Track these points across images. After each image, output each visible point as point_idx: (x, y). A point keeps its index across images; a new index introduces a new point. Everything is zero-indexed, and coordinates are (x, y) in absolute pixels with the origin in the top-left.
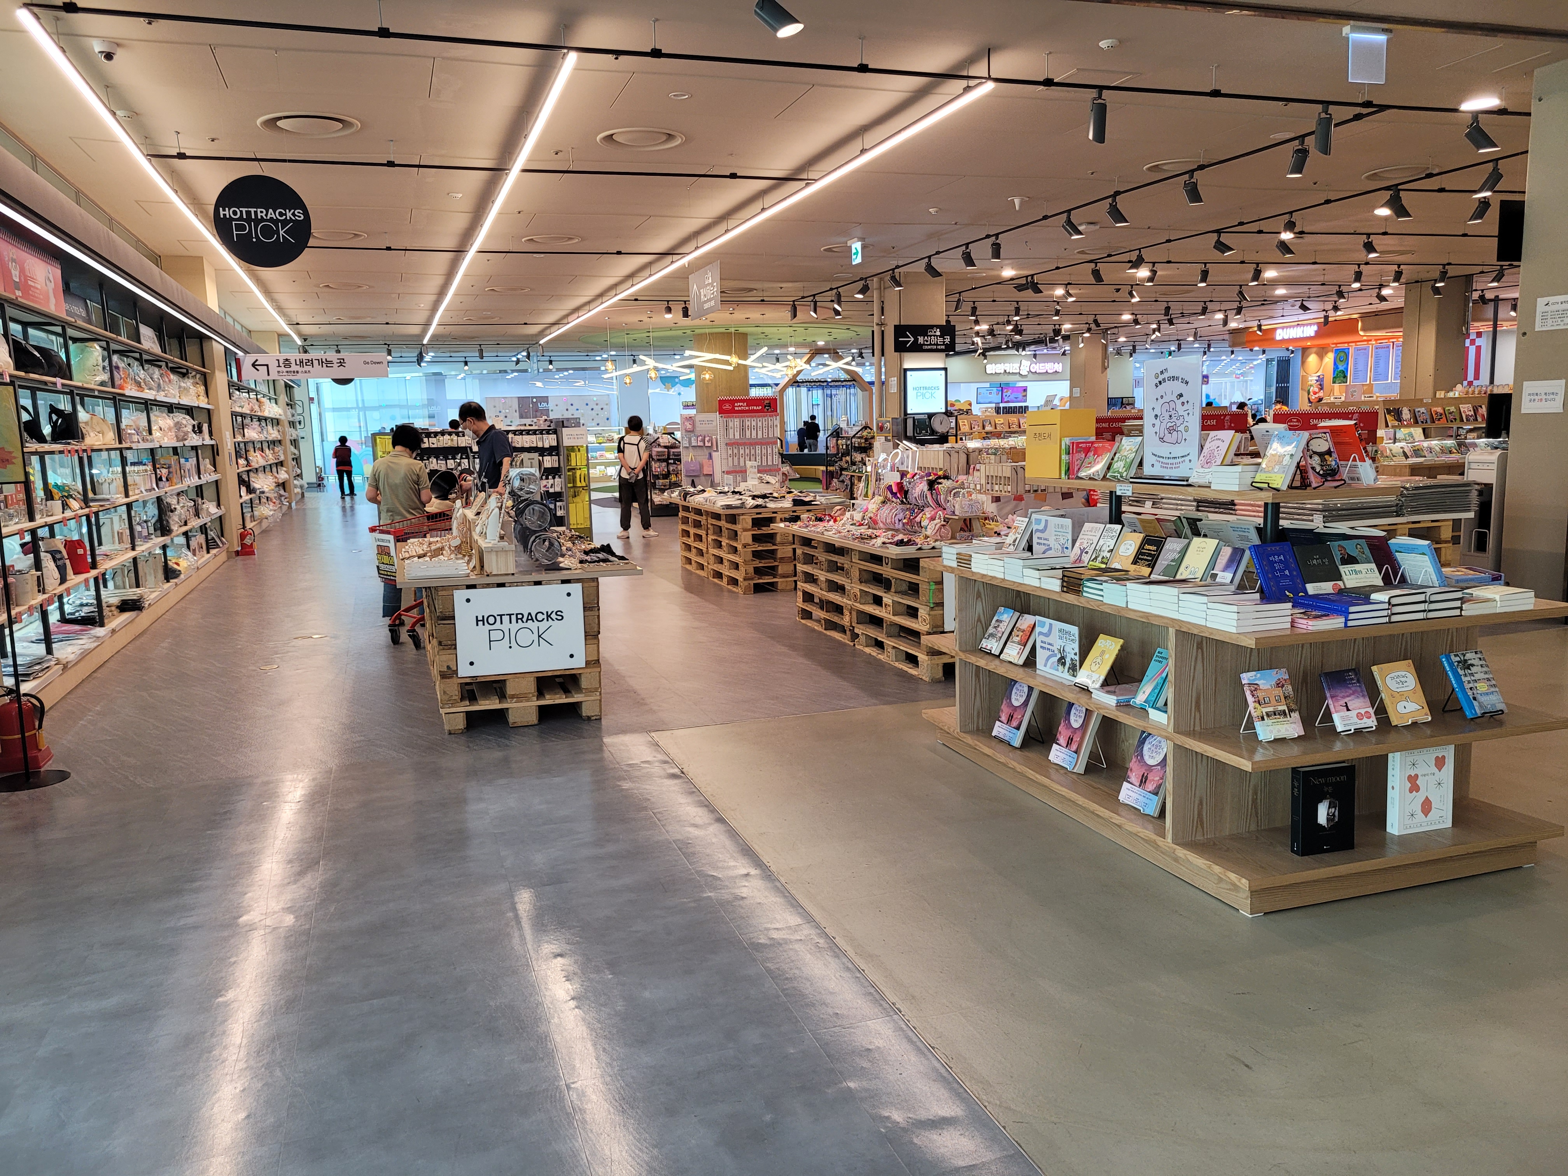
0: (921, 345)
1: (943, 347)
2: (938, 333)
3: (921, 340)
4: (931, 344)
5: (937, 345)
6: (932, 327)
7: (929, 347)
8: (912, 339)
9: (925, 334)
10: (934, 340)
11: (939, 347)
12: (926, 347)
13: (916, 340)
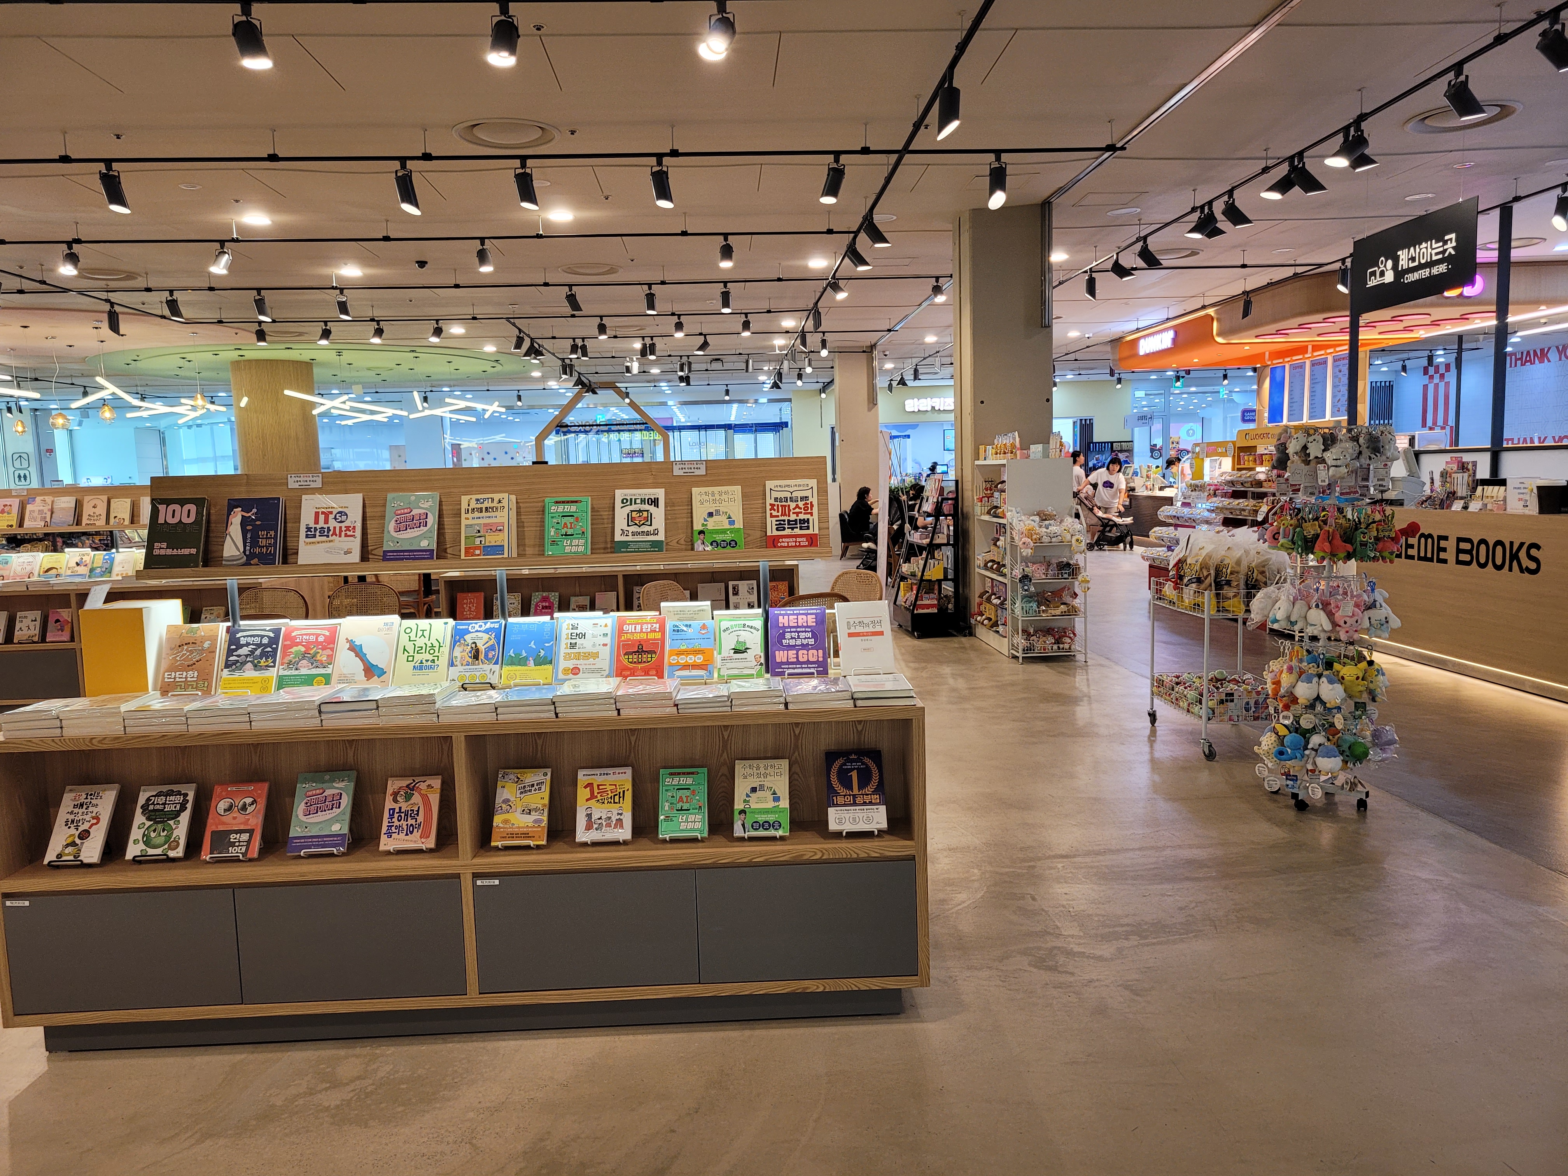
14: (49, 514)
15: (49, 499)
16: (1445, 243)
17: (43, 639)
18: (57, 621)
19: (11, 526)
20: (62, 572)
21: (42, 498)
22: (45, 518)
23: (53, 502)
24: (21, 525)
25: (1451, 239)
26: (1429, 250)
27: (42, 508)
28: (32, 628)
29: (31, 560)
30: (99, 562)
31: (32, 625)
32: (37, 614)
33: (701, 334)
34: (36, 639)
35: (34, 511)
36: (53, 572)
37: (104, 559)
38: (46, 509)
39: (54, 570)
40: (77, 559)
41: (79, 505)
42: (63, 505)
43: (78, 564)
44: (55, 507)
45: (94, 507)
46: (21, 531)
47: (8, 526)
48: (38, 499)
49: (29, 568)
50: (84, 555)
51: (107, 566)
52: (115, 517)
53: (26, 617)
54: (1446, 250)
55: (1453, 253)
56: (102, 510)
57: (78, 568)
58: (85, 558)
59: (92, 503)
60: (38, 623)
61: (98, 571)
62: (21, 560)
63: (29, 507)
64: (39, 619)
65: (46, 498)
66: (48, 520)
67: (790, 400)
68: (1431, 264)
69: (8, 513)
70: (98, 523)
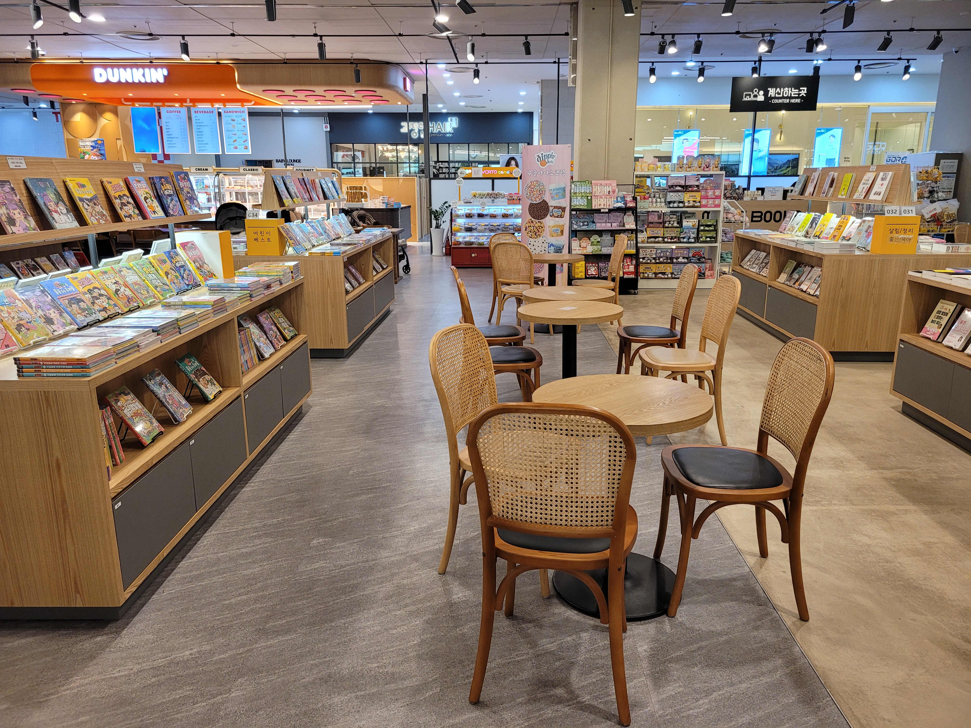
16: (801, 91)
25: (804, 90)
26: (790, 92)
54: (800, 94)
55: (805, 95)
68: (791, 98)
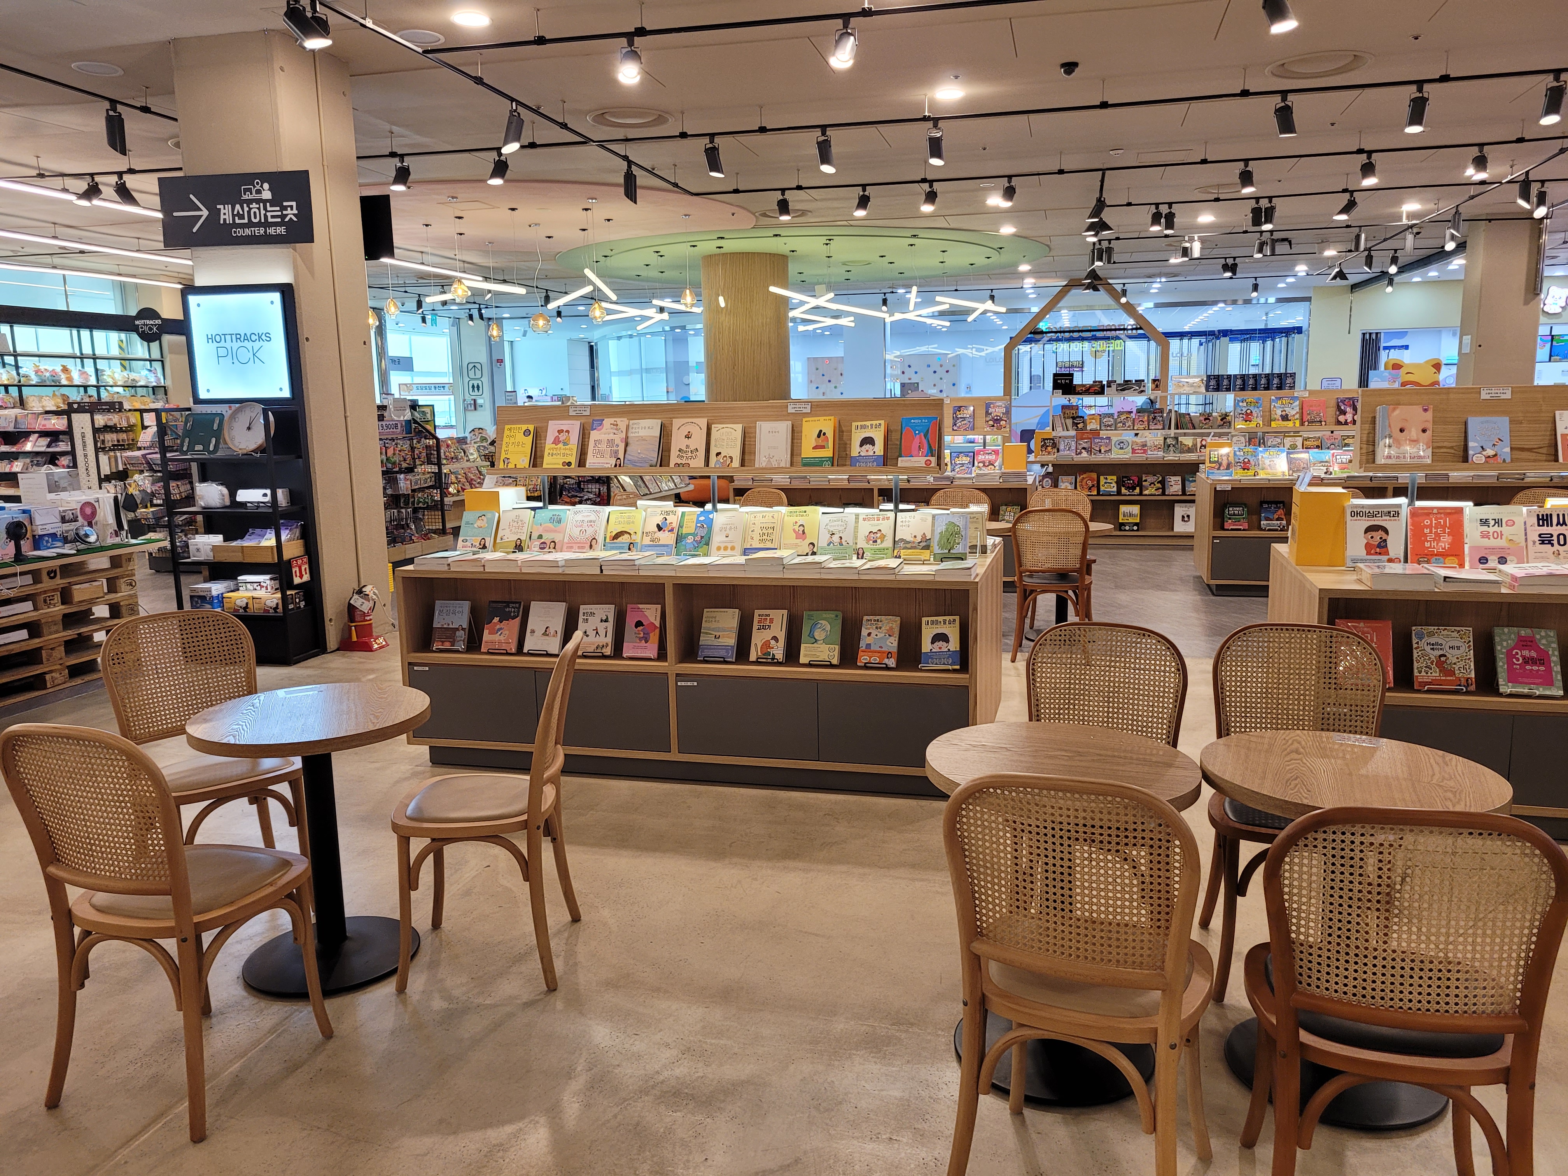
0: (229, 227)
1: (281, 230)
2: (267, 195)
3: (226, 213)
4: (250, 224)
5: (266, 224)
6: (249, 178)
7: (248, 232)
8: (205, 213)
9: (234, 199)
10: (257, 213)
11: (271, 231)
12: (240, 232)
13: (214, 213)
14: (622, 446)
15: (622, 422)
17: (617, 652)
18: (639, 624)
19: (569, 464)
20: (637, 538)
21: (612, 420)
22: (616, 452)
23: (628, 427)
24: (582, 463)
27: (611, 436)
28: (602, 632)
29: (593, 518)
30: (689, 527)
31: (602, 627)
32: (609, 611)
33: (1345, 191)
34: (608, 651)
35: (600, 442)
36: (625, 539)
37: (698, 521)
38: (618, 439)
39: (626, 536)
40: (659, 520)
41: (665, 434)
42: (642, 433)
43: (660, 528)
44: (630, 435)
45: (688, 437)
46: (582, 472)
47: (564, 464)
48: (607, 422)
49: (590, 532)
50: (668, 513)
51: (702, 532)
52: (718, 454)
53: (592, 614)
56: (698, 441)
57: (660, 534)
58: (670, 518)
59: (684, 431)
60: (610, 625)
61: (690, 539)
62: (579, 517)
63: (594, 435)
64: (611, 619)
65: (618, 420)
66: (621, 456)
67: (1308, 299)
69: (565, 444)
70: (693, 463)
